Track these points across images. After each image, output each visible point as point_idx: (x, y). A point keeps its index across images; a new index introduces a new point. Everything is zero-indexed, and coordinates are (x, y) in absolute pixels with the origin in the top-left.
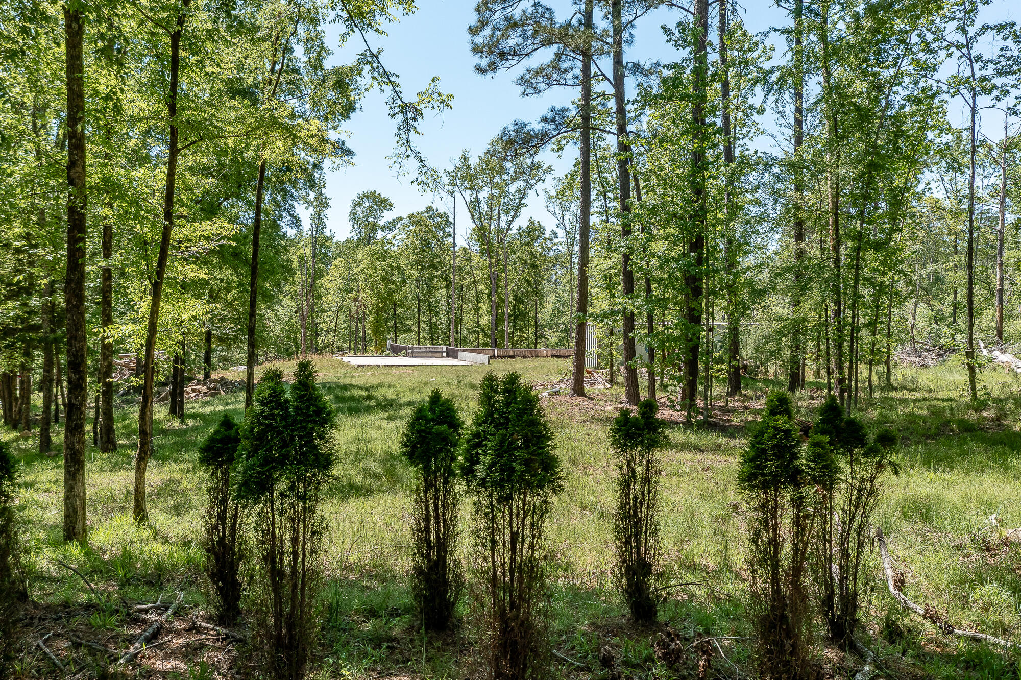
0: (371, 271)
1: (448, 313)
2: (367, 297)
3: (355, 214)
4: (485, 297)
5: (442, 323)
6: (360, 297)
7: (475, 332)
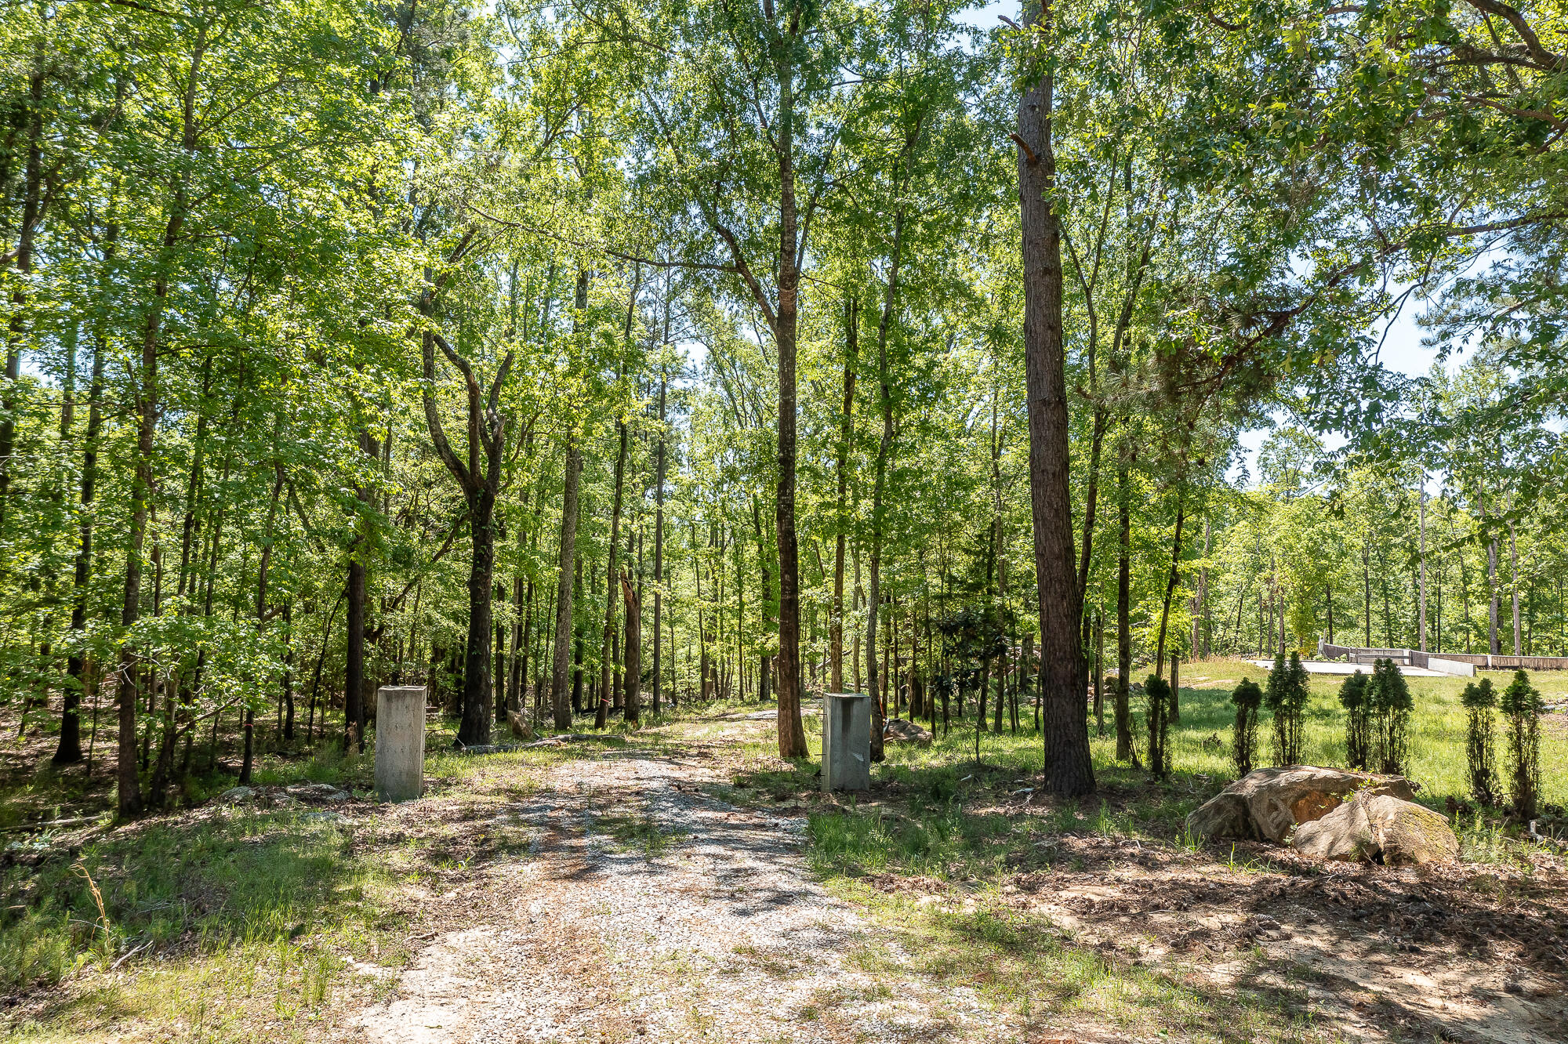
0: (1292, 540)
1: (1415, 600)
2: (1286, 577)
3: (1266, 459)
4: (1478, 574)
5: (1405, 616)
6: (1276, 577)
7: (1461, 629)
